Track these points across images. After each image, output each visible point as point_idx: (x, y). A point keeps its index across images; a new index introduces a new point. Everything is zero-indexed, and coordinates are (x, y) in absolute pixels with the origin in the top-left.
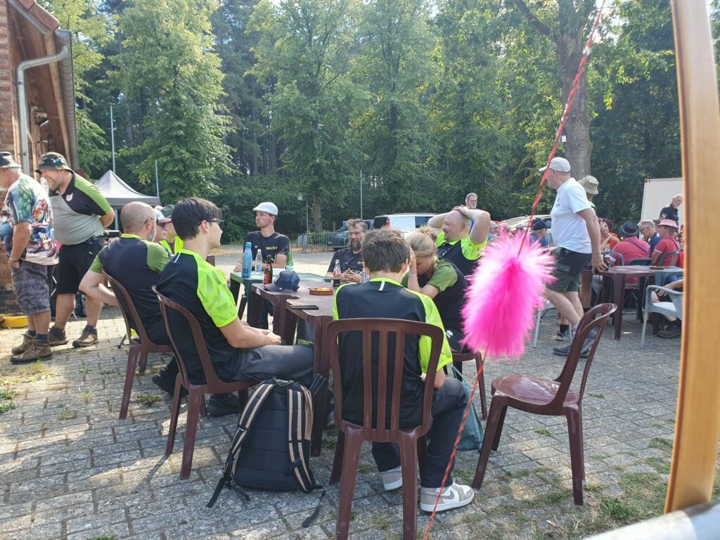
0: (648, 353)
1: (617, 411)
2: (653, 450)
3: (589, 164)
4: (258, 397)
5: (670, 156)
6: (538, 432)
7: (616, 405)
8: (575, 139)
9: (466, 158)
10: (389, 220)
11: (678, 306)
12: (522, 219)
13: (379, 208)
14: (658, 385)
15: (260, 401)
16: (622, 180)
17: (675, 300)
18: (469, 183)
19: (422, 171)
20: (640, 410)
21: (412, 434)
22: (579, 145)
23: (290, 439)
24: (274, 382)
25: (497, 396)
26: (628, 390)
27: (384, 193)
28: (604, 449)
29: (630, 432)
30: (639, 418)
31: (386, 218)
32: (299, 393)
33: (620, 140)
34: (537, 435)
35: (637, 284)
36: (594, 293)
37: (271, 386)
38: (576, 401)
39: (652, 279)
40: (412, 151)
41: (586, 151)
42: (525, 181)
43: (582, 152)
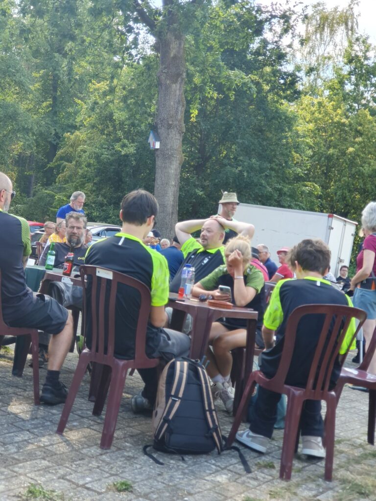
8: (169, 147)
22: (172, 155)
23: (207, 408)
24: (186, 360)
32: (204, 371)
37: (186, 363)
41: (178, 162)
42: (60, 178)
43: (174, 163)
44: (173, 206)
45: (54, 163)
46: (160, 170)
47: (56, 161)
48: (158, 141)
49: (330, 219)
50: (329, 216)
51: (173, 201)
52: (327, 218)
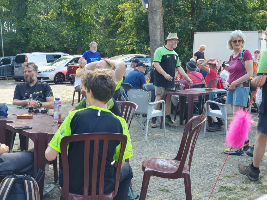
0: (208, 140)
1: (199, 174)
2: (221, 193)
3: (162, 22)
4: (6, 187)
5: (206, 17)
6: (162, 190)
7: (198, 171)
8: (153, 6)
9: (77, 13)
10: (27, 57)
11: (223, 112)
12: (121, 57)
13: (14, 47)
14: (217, 158)
15: (8, 189)
16: (179, 31)
17: (221, 108)
18: (80, 31)
19: (47, 21)
20: (211, 172)
21: (111, 196)
22: (156, 10)
24: (14, 177)
25: (147, 171)
26: (203, 162)
27: (19, 37)
28: (197, 195)
29: (208, 185)
30: (211, 177)
31: (24, 56)
32: (31, 182)
33: (177, 5)
34: (161, 192)
35: (197, 99)
36: (172, 105)
37: (13, 179)
38: (187, 170)
39: (207, 96)
40: (39, 6)
41: (161, 14)
42: (119, 31)
43: (158, 15)
44: (161, 40)
45: (115, 23)
46: (150, 20)
47: (116, 22)
48: (147, 3)
49: (260, 34)
50: (259, 32)
51: (160, 37)
52: (258, 33)
